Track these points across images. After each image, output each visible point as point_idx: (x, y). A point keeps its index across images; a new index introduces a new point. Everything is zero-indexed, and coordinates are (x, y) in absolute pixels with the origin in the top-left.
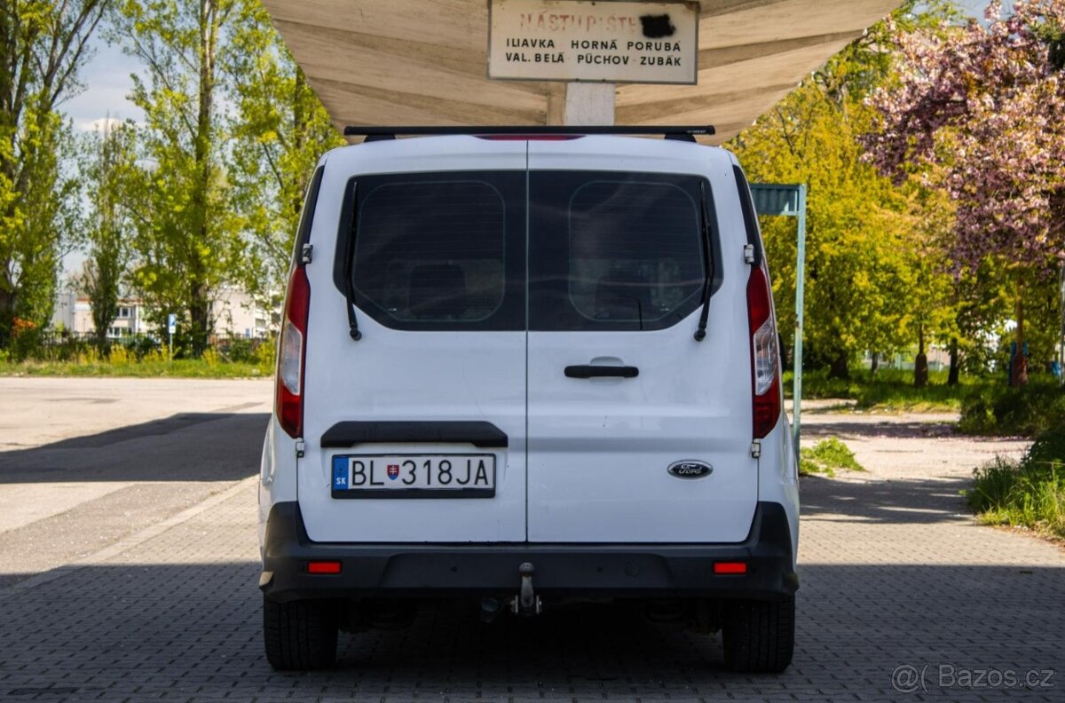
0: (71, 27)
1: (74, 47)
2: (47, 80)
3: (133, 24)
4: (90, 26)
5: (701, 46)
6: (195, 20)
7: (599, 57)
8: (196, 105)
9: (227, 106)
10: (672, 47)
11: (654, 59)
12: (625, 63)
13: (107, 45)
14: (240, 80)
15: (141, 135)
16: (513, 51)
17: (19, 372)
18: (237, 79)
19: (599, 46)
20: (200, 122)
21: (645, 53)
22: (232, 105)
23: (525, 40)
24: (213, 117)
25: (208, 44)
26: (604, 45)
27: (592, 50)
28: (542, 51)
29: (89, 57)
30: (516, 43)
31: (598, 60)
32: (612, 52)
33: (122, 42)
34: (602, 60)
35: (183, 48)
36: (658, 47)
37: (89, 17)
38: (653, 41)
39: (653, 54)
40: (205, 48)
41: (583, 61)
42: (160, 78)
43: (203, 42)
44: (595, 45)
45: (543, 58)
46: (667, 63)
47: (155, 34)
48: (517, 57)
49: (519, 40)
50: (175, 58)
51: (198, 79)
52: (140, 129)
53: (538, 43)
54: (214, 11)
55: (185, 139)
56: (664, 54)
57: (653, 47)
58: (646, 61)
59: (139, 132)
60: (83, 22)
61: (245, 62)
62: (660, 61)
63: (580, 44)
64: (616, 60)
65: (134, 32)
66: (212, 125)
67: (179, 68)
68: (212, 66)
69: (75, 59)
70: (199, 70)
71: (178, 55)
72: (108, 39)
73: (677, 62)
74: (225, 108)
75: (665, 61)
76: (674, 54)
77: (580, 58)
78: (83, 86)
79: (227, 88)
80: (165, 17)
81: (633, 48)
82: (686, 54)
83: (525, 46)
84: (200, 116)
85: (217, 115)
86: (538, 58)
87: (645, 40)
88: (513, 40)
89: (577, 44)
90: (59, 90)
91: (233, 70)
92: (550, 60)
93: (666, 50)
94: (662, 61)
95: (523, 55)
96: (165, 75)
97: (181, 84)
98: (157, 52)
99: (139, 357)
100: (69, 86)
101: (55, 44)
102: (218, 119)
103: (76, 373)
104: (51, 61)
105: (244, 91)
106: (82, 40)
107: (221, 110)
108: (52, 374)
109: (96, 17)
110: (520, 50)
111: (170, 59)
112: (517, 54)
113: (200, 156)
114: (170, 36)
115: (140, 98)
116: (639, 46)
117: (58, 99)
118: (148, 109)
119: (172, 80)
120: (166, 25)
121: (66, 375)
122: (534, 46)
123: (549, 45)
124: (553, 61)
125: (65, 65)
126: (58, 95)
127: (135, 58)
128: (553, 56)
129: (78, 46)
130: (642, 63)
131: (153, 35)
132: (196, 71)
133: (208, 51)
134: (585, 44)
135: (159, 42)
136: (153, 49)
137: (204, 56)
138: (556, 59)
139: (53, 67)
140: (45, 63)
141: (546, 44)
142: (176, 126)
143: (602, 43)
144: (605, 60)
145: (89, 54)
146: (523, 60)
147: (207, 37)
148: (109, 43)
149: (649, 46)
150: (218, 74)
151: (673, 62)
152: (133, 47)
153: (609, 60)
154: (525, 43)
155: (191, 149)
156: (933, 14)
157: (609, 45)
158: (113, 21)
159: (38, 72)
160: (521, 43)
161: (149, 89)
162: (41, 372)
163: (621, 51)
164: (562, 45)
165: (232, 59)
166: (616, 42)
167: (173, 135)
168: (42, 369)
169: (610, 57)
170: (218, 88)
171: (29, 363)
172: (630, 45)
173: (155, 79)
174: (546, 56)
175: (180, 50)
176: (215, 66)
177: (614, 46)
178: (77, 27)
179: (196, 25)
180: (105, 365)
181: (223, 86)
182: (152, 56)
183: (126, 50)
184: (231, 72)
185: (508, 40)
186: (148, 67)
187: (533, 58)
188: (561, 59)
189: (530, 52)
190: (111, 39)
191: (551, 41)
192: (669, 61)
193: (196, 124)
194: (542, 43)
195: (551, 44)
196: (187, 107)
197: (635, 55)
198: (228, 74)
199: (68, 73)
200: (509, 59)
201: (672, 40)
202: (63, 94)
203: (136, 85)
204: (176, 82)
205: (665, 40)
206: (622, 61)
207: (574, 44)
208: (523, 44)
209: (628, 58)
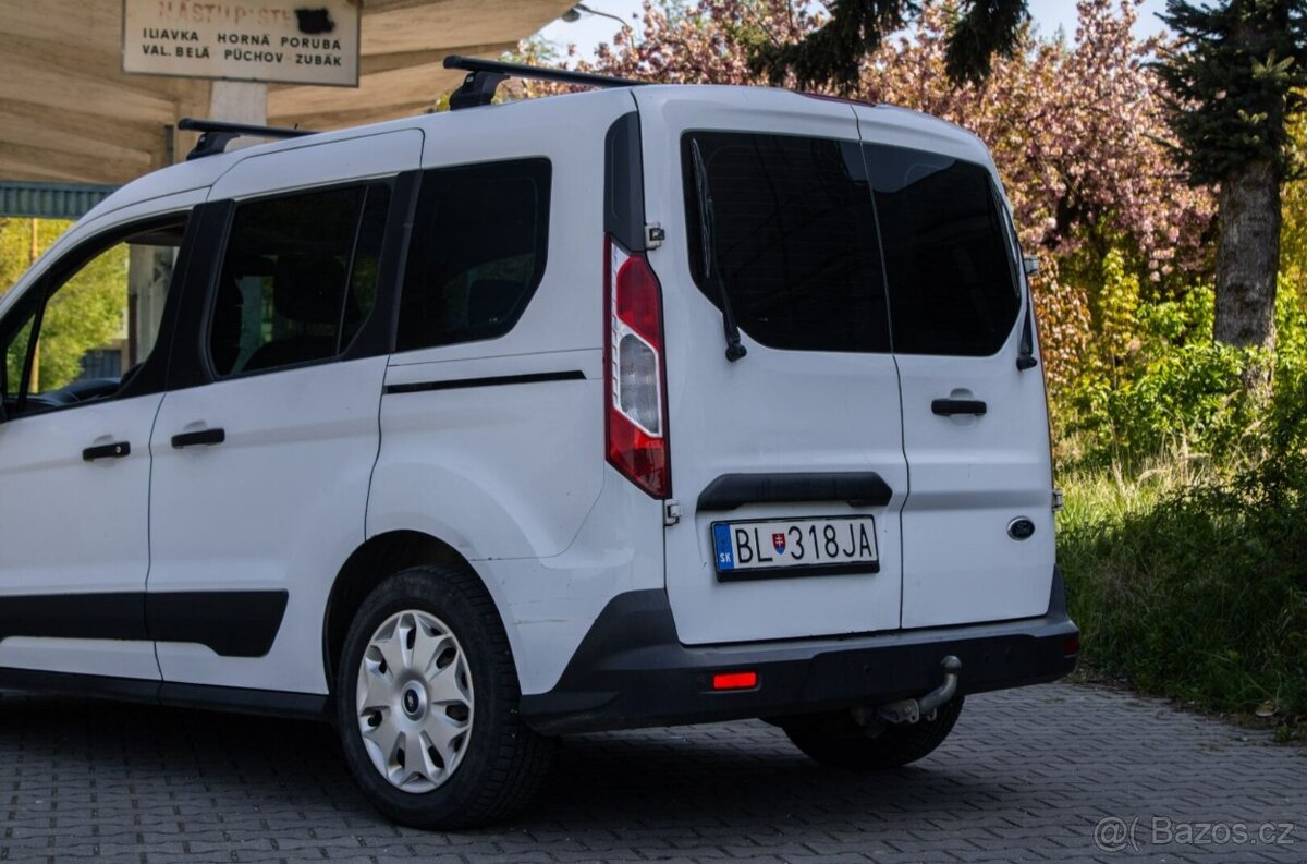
5: (364, 51)
7: (249, 53)
10: (332, 44)
11: (311, 58)
12: (279, 60)
16: (151, 42)
19: (249, 41)
21: (301, 50)
23: (165, 31)
26: (255, 40)
27: (241, 45)
28: (185, 44)
30: (154, 34)
31: (248, 56)
32: (264, 49)
34: (252, 56)
36: (316, 44)
38: (310, 37)
39: (309, 51)
41: (231, 58)
44: (244, 39)
45: (185, 52)
46: (326, 62)
48: (155, 50)
49: (157, 32)
53: (179, 35)
56: (322, 52)
57: (310, 44)
58: (302, 60)
62: (318, 60)
63: (227, 38)
64: (269, 57)
73: (337, 61)
75: (323, 60)
76: (334, 53)
77: (228, 53)
81: (287, 45)
82: (346, 53)
83: (165, 39)
86: (179, 51)
87: (301, 36)
88: (151, 31)
89: (224, 38)
92: (194, 54)
93: (325, 48)
94: (320, 60)
95: (162, 48)
110: (159, 42)
112: (155, 47)
116: (294, 43)
122: (175, 37)
123: (192, 38)
124: (197, 56)
128: (197, 50)
130: (298, 62)
134: (234, 38)
138: (200, 53)
141: (189, 36)
143: (253, 38)
144: (256, 56)
146: (163, 54)
149: (305, 43)
151: (333, 62)
153: (260, 56)
154: (165, 34)
157: (261, 39)
160: (160, 34)
163: (274, 47)
164: (207, 39)
166: (269, 38)
169: (261, 54)
172: (284, 40)
174: (189, 50)
177: (266, 41)
185: (145, 31)
187: (174, 52)
188: (206, 53)
189: (170, 45)
191: (194, 34)
192: (328, 61)
194: (184, 36)
195: (194, 36)
197: (289, 52)
200: (146, 51)
201: (331, 38)
205: (323, 37)
206: (275, 59)
207: (221, 38)
208: (163, 36)
209: (281, 55)
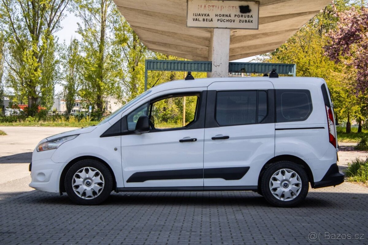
0: (57, 7)
1: (58, 14)
2: (49, 25)
3: (78, 6)
4: (64, 7)
5: (260, 16)
6: (99, 5)
7: (225, 20)
8: (100, 34)
9: (110, 34)
10: (250, 16)
11: (244, 21)
12: (234, 22)
13: (70, 13)
14: (115, 25)
15: (80, 44)
16: (195, 17)
17: (37, 125)
18: (114, 25)
19: (225, 16)
20: (101, 40)
21: (241, 18)
22: (112, 34)
23: (200, 14)
24: (105, 38)
25: (104, 13)
26: (227, 16)
27: (222, 17)
28: (205, 18)
29: (64, 18)
30: (196, 15)
31: (224, 21)
32: (230, 18)
33: (75, 12)
34: (226, 21)
35: (95, 14)
36: (245, 16)
37: (63, 4)
38: (243, 14)
39: (243, 19)
40: (103, 14)
42: (87, 24)
43: (102, 12)
44: (223, 15)
45: (205, 20)
46: (248, 22)
47: (86, 9)
48: (196, 20)
49: (197, 14)
50: (93, 18)
51: (100, 25)
52: (80, 42)
53: (204, 15)
54: (106, 1)
55: (96, 45)
56: (247, 19)
57: (243, 16)
58: (241, 21)
59: (79, 43)
60: (61, 5)
61: (117, 19)
62: (246, 21)
64: (231, 21)
65: (79, 8)
66: (105, 41)
67: (94, 21)
68: (105, 21)
69: (59, 18)
70: (101, 22)
71: (94, 17)
72: (70, 11)
73: (252, 22)
74: (109, 35)
75: (247, 21)
76: (251, 19)
77: (218, 20)
78: (62, 28)
79: (110, 28)
80: (89, 3)
81: (236, 17)
82: (255, 19)
83: (199, 16)
84: (101, 38)
85: (106, 37)
86: (204, 20)
87: (241, 14)
89: (217, 15)
90: (53, 28)
91: (112, 22)
92: (208, 20)
93: (248, 17)
95: (199, 19)
96: (89, 23)
97: (94, 27)
98: (87, 16)
99: (79, 120)
100: (57, 27)
101: (52, 13)
102: (107, 38)
103: (56, 125)
104: (50, 19)
105: (116, 29)
106: (61, 11)
107: (108, 36)
108: (49, 126)
109: (66, 3)
110: (198, 17)
111: (91, 18)
112: (196, 19)
113: (100, 51)
114: (91, 10)
115: (80, 31)
116: (239, 16)
117: (53, 32)
118: (83, 35)
119: (91, 25)
120: (89, 6)
121: (53, 126)
122: (202, 16)
123: (208, 16)
124: (209, 21)
125: (55, 20)
126: (53, 30)
127: (79, 18)
129: (60, 13)
130: (240, 22)
131: (85, 10)
132: (100, 22)
133: (104, 15)
134: (220, 15)
135: (87, 12)
136: (85, 15)
137: (102, 17)
138: (210, 20)
139: (51, 21)
140: (48, 19)
141: (207, 15)
142: (93, 41)
143: (226, 15)
144: (227, 21)
145: (64, 16)
146: (199, 21)
147: (104, 11)
148: (70, 12)
149: (242, 16)
150: (107, 23)
151: (250, 22)
152: (78, 14)
153: (228, 21)
154: (200, 15)
155: (98, 49)
156: (356, 3)
157: (228, 16)
158: (72, 5)
159: (46, 22)
161: (83, 28)
162: (45, 125)
163: (232, 18)
164: (212, 16)
165: (112, 18)
167: (91, 44)
168: (45, 124)
170: (107, 28)
171: (41, 122)
172: (235, 16)
173: (86, 25)
175: (94, 15)
176: (106, 21)
177: (230, 16)
178: (59, 7)
179: (100, 6)
180: (67, 123)
181: (109, 28)
182: (85, 17)
183: (76, 15)
184: (112, 23)
185: (194, 14)
186: (83, 21)
187: (202, 20)
188: (212, 20)
189: (201, 18)
190: (71, 11)
191: (208, 14)
192: (249, 22)
193: (99, 40)
194: (205, 15)
195: (208, 15)
196: (96, 35)
197: (237, 19)
198: (111, 23)
199: (56, 23)
200: (194, 20)
201: (250, 14)
202: (54, 30)
203: (79, 27)
204: (93, 26)
205: (247, 14)
206: (233, 21)
207: (216, 15)
208: (199, 15)
209: (235, 20)
